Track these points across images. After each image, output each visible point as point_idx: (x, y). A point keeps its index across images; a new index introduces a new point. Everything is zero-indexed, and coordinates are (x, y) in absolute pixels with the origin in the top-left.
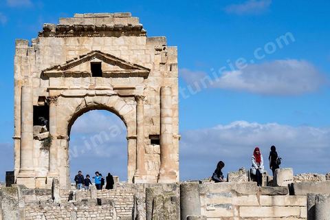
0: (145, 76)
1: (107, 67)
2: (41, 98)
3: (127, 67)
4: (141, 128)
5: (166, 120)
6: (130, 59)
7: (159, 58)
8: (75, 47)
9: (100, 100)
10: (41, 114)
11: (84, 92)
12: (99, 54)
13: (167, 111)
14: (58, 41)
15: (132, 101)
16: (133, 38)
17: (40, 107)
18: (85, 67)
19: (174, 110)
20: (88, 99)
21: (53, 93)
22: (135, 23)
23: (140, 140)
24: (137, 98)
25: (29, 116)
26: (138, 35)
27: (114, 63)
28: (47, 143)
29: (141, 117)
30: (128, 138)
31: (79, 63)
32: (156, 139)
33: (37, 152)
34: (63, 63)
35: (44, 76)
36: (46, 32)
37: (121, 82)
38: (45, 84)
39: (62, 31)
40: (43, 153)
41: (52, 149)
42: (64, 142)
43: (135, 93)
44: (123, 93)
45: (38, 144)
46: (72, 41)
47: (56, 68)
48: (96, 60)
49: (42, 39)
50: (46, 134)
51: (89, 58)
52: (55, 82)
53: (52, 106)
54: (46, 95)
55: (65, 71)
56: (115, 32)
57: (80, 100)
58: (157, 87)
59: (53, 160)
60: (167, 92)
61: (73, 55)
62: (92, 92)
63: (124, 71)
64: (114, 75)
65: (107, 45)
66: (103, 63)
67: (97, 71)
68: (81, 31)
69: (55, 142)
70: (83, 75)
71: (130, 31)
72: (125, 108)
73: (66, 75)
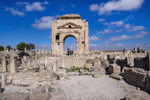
0: (81, 28)
1: (72, 26)
2: (58, 33)
3: (77, 26)
4: (80, 40)
5: (86, 38)
6: (77, 24)
7: (84, 24)
9: (70, 34)
10: (57, 37)
11: (67, 32)
12: (70, 23)
13: (86, 36)
14: (61, 21)
16: (78, 20)
17: (58, 35)
18: (67, 26)
19: (87, 36)
21: (60, 32)
22: (79, 16)
23: (80, 43)
24: (79, 33)
25: (55, 37)
26: (79, 19)
27: (74, 25)
28: (59, 43)
29: (80, 38)
30: (77, 43)
32: (83, 43)
33: (57, 46)
34: (62, 25)
35: (58, 28)
36: (59, 18)
38: (58, 30)
39: (62, 18)
40: (58, 46)
41: (60, 45)
42: (63, 43)
43: (79, 32)
44: (76, 32)
45: (57, 44)
46: (65, 21)
47: (61, 26)
49: (58, 20)
50: (58, 42)
51: (68, 24)
52: (60, 30)
53: (60, 35)
54: (59, 33)
55: (63, 27)
56: (74, 18)
57: (66, 34)
58: (84, 31)
59: (60, 47)
60: (86, 32)
61: (65, 23)
63: (76, 27)
64: (74, 28)
65: (72, 21)
66: (71, 25)
67: (70, 27)
68: (66, 18)
69: (60, 43)
70: (67, 28)
71: (78, 18)
72: (76, 36)
73: (63, 28)
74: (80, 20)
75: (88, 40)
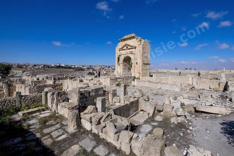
0: (135, 48)
2: (119, 56)
3: (132, 46)
4: (134, 61)
6: (133, 44)
7: (139, 43)
8: (123, 43)
12: (127, 44)
14: (121, 43)
16: (133, 39)
19: (141, 56)
20: (126, 55)
21: (120, 54)
22: (133, 35)
23: (134, 64)
25: (117, 59)
31: (124, 47)
33: (118, 67)
36: (119, 41)
38: (120, 52)
39: (122, 40)
42: (122, 65)
43: (133, 53)
44: (131, 53)
45: (118, 65)
48: (127, 46)
49: (119, 43)
50: (119, 63)
55: (122, 49)
56: (130, 38)
57: (124, 55)
62: (126, 53)
65: (128, 42)
68: (125, 40)
70: (125, 50)
71: (133, 37)
72: (132, 56)
74: (135, 39)
75: (141, 61)
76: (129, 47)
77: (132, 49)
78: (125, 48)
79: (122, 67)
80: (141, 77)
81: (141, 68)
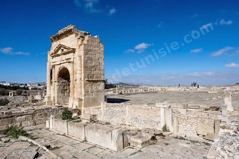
0: (74, 52)
3: (68, 49)
4: (72, 77)
7: (79, 42)
9: (64, 65)
11: (60, 63)
12: (62, 46)
14: (56, 43)
15: (71, 64)
16: (71, 36)
20: (62, 65)
21: (54, 64)
26: (72, 34)
29: (72, 71)
31: (58, 51)
34: (54, 52)
36: (52, 41)
37: (68, 56)
38: (53, 61)
39: (55, 39)
41: (53, 86)
42: (57, 83)
43: (71, 60)
44: (68, 61)
46: (58, 42)
47: (53, 54)
48: (63, 48)
49: (52, 44)
51: (60, 48)
53: (53, 69)
56: (66, 34)
57: (59, 66)
59: (52, 91)
62: (62, 62)
63: (66, 52)
64: (65, 54)
68: (59, 37)
69: (53, 83)
70: (59, 55)
71: (70, 32)
72: (69, 67)
73: (56, 56)
74: (74, 35)
75: (83, 75)
76: (65, 50)
77: (68, 53)
78: (60, 52)
79: (56, 88)
80: (83, 109)
81: (83, 90)
